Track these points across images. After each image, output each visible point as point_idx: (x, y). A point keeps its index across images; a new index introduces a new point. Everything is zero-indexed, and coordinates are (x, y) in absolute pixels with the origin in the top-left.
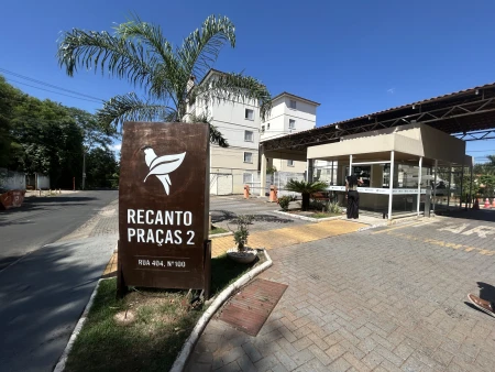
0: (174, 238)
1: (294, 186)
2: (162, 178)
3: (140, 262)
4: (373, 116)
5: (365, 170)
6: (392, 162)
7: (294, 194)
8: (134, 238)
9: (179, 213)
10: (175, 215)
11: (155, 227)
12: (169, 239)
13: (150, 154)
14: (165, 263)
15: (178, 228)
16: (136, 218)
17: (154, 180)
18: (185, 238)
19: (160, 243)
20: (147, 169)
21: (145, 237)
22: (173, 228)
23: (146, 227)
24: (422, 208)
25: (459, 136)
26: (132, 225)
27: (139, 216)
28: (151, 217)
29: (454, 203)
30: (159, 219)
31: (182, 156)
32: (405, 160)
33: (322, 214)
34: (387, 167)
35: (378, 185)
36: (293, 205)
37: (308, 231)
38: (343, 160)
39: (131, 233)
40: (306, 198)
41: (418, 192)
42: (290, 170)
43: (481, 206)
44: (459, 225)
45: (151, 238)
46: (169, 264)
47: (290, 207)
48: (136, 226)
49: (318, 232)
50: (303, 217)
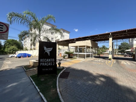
0: (50, 64)
1: (66, 53)
2: (48, 53)
3: (43, 70)
4: (82, 38)
5: (81, 49)
6: (86, 48)
7: (66, 55)
8: (42, 65)
9: (51, 59)
10: (51, 60)
11: (46, 62)
12: (49, 64)
13: (45, 48)
14: (48, 69)
15: (51, 62)
16: (42, 61)
17: (46, 53)
18: (53, 64)
19: (47, 65)
20: (45, 51)
21: (44, 64)
22: (50, 62)
23: (44, 62)
24: (91, 57)
25: (97, 42)
26: (41, 62)
27: (43, 60)
28: (46, 60)
29: (96, 55)
30: (47, 61)
31: (52, 48)
32: (88, 47)
33: (73, 59)
34: (85, 48)
35: (83, 52)
36: (66, 57)
37: (70, 63)
38: (76, 47)
39: (41, 64)
40: (69, 55)
41: (90, 53)
42: (63, 48)
43: (101, 56)
44: (97, 60)
45: (45, 64)
46: (49, 69)
47: (66, 58)
48: (42, 62)
49: (73, 63)
50: (69, 60)
